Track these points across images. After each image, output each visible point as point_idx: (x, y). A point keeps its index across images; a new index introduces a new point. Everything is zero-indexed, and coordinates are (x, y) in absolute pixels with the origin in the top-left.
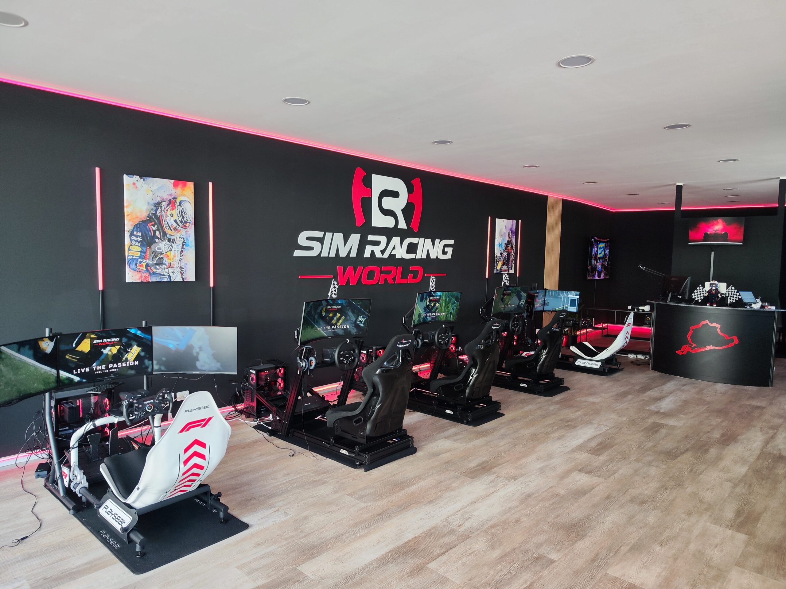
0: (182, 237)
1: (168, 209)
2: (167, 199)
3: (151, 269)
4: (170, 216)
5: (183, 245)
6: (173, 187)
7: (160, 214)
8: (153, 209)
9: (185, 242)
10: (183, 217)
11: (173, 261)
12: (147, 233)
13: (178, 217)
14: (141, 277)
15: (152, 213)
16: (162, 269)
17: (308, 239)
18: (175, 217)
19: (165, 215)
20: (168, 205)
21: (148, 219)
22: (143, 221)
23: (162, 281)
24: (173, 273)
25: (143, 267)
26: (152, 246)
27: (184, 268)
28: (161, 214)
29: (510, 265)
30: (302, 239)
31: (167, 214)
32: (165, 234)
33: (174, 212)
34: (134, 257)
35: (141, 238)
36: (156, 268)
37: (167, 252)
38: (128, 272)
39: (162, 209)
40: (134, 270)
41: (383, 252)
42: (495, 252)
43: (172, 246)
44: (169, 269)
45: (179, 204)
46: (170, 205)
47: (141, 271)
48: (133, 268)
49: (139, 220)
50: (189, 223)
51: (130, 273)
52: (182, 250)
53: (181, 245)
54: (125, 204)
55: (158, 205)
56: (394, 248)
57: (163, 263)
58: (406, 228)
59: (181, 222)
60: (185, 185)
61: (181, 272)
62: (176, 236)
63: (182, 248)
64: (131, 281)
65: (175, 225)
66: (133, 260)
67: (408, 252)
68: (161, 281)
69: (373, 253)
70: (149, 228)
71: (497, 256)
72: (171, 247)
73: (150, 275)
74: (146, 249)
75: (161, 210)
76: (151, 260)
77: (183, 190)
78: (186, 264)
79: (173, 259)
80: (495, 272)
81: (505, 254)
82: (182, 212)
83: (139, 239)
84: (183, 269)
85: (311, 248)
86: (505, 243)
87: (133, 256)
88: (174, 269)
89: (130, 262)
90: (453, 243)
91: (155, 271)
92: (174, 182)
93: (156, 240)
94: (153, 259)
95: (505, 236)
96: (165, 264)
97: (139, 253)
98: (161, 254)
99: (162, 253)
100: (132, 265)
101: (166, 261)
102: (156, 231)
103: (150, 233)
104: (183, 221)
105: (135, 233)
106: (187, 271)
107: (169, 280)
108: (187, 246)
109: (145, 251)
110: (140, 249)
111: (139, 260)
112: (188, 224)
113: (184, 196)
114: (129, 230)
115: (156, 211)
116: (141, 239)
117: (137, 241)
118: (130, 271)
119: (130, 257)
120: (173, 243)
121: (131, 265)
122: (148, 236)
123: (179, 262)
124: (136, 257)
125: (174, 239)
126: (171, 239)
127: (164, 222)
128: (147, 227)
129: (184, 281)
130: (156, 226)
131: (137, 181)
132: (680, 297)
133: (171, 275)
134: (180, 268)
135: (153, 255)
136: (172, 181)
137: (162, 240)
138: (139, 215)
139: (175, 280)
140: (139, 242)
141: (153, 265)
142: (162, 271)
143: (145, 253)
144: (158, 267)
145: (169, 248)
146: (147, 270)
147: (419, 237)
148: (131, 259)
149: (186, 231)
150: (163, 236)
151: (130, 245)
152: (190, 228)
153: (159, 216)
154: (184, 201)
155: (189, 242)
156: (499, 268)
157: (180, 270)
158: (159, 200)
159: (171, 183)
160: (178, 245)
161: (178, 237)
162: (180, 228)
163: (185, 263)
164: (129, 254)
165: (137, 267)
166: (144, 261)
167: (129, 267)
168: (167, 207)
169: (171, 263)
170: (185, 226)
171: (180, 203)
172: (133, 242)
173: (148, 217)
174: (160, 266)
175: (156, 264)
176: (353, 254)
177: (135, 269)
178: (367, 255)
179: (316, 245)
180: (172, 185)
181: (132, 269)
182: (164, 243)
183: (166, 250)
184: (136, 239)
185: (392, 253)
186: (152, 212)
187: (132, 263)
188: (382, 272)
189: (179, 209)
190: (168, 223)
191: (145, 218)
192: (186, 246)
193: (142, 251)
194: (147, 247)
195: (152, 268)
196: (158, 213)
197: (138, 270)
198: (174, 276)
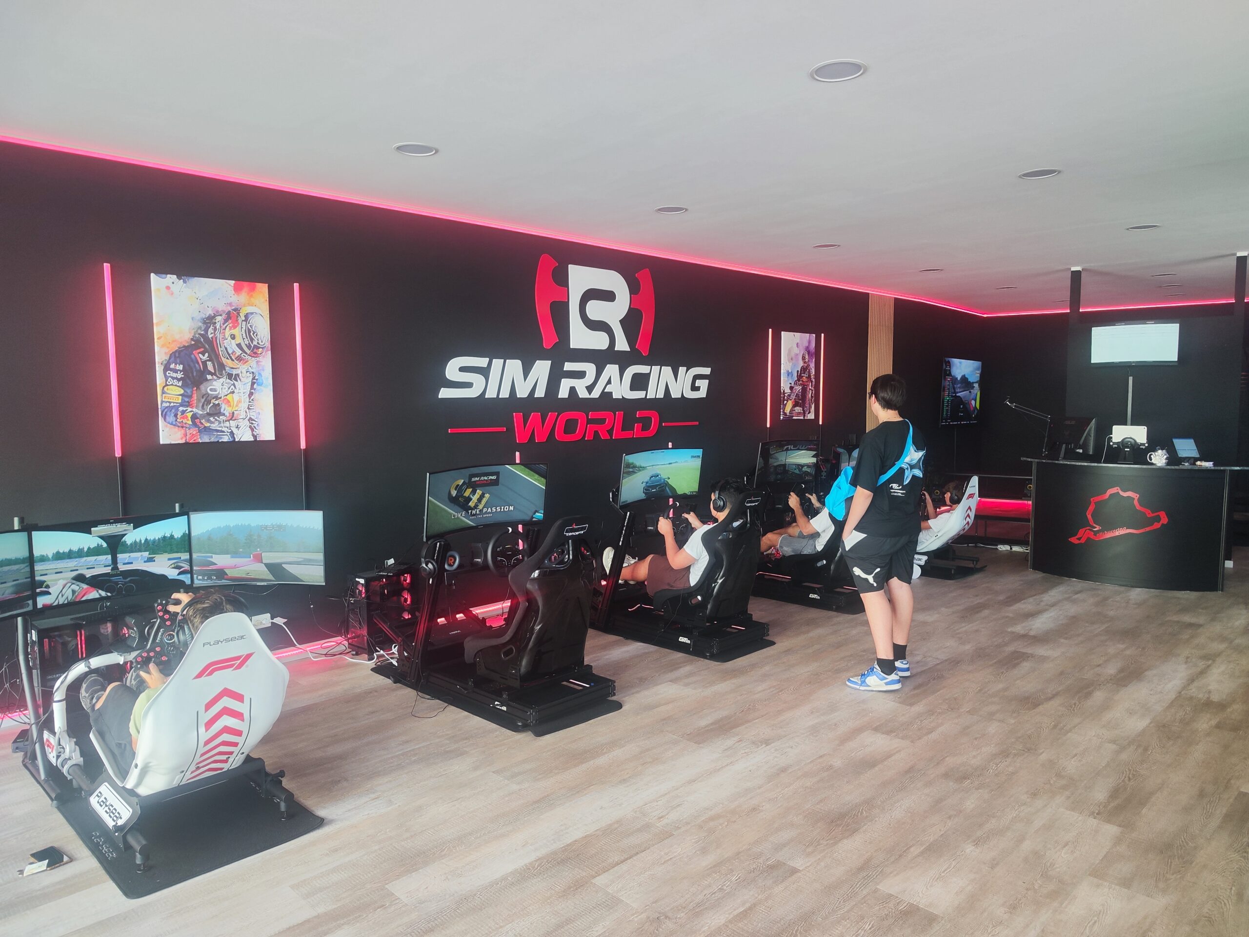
0: (251, 370)
1: (226, 327)
2: (224, 311)
3: (200, 422)
4: (229, 338)
5: (253, 384)
6: (233, 292)
7: (213, 335)
8: (200, 328)
9: (257, 379)
10: (252, 340)
11: (236, 409)
12: (192, 365)
13: (244, 339)
14: (186, 435)
15: (199, 334)
16: (220, 423)
17: (463, 369)
18: (239, 340)
19: (221, 337)
20: (226, 321)
21: (193, 343)
22: (184, 346)
23: (220, 441)
24: (237, 427)
25: (188, 420)
26: (202, 387)
27: (256, 420)
28: (215, 335)
29: (807, 405)
30: (453, 369)
31: (224, 336)
32: (222, 366)
33: (236, 331)
34: (172, 404)
35: (182, 373)
36: (209, 421)
37: (226, 396)
38: (162, 427)
39: (216, 327)
40: (172, 424)
41: (590, 389)
42: (782, 385)
43: (234, 385)
44: (231, 421)
45: (244, 319)
46: (230, 321)
47: (185, 425)
48: (171, 422)
49: (178, 346)
50: (262, 348)
51: (167, 430)
52: (253, 391)
53: (250, 384)
54: (155, 321)
55: (209, 321)
56: (609, 382)
57: (220, 413)
58: (629, 350)
59: (249, 347)
60: (253, 289)
61: (250, 427)
62: (242, 369)
63: (252, 387)
64: (167, 442)
65: (238, 352)
66: (170, 408)
67: (633, 388)
68: (218, 441)
69: (573, 390)
70: (196, 358)
71: (784, 391)
72: (232, 387)
73: (199, 432)
74: (192, 392)
75: (215, 329)
76: (200, 408)
77: (251, 296)
78: (259, 413)
79: (237, 406)
80: (782, 417)
81: (798, 388)
82: (249, 332)
83: (180, 375)
84: (254, 422)
85: (468, 385)
86: (798, 371)
87: (170, 403)
88: (239, 422)
89: (166, 412)
90: (709, 373)
91: (208, 425)
92: (234, 284)
93: (208, 376)
94: (203, 406)
95: (797, 360)
96: (224, 415)
97: (180, 397)
98: (217, 398)
99: (219, 396)
100: (169, 417)
101: (226, 409)
102: (207, 362)
103: (197, 365)
104: (252, 346)
105: (172, 366)
106: (260, 425)
107: (231, 440)
108: (260, 385)
109: (190, 393)
110: (182, 391)
111: (181, 409)
112: (260, 350)
113: (252, 306)
114: (163, 361)
115: (206, 330)
116: (183, 376)
117: (176, 378)
118: (166, 426)
119: (165, 405)
120: (237, 381)
121: (167, 417)
122: (194, 370)
123: (247, 411)
124: (175, 404)
125: (238, 375)
126: (233, 374)
127: (221, 347)
128: (193, 356)
129: (256, 440)
130: (207, 355)
131: (173, 283)
132: (1081, 451)
133: (235, 431)
134: (249, 420)
135: (203, 400)
136: (232, 282)
137: (217, 377)
138: (177, 337)
139: (242, 440)
140: (179, 380)
141: (203, 416)
142: (220, 425)
143: (191, 397)
144: (211, 419)
145: (229, 388)
146: (194, 424)
147: (651, 364)
148: (167, 407)
149: (258, 362)
150: (218, 371)
151: (165, 384)
152: (264, 357)
153: (212, 338)
154: (252, 313)
155: (263, 378)
156: (788, 409)
157: (248, 424)
158: (210, 312)
159: (230, 285)
160: (244, 384)
161: (244, 371)
162: (247, 357)
163: (257, 412)
164: (163, 400)
165: (178, 420)
166: (189, 409)
167: (165, 420)
168: (224, 324)
169: (233, 413)
170: (255, 353)
171: (247, 316)
172: (169, 380)
173: (192, 339)
174: (216, 417)
175: (209, 415)
176: (540, 393)
177: (174, 423)
178: (563, 393)
179: (477, 380)
180: (232, 289)
181: (169, 423)
182: (221, 380)
183: (225, 392)
184: (175, 375)
185: (605, 391)
186: (199, 331)
187: (168, 413)
188: (589, 421)
189: (244, 327)
190: (226, 349)
191: (188, 342)
192: (257, 385)
193: (186, 394)
194: (193, 387)
195: (203, 421)
196: (209, 333)
197: (179, 425)
198: (239, 432)
